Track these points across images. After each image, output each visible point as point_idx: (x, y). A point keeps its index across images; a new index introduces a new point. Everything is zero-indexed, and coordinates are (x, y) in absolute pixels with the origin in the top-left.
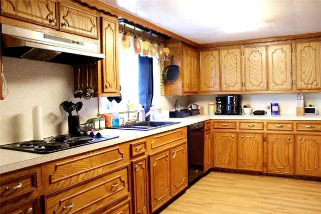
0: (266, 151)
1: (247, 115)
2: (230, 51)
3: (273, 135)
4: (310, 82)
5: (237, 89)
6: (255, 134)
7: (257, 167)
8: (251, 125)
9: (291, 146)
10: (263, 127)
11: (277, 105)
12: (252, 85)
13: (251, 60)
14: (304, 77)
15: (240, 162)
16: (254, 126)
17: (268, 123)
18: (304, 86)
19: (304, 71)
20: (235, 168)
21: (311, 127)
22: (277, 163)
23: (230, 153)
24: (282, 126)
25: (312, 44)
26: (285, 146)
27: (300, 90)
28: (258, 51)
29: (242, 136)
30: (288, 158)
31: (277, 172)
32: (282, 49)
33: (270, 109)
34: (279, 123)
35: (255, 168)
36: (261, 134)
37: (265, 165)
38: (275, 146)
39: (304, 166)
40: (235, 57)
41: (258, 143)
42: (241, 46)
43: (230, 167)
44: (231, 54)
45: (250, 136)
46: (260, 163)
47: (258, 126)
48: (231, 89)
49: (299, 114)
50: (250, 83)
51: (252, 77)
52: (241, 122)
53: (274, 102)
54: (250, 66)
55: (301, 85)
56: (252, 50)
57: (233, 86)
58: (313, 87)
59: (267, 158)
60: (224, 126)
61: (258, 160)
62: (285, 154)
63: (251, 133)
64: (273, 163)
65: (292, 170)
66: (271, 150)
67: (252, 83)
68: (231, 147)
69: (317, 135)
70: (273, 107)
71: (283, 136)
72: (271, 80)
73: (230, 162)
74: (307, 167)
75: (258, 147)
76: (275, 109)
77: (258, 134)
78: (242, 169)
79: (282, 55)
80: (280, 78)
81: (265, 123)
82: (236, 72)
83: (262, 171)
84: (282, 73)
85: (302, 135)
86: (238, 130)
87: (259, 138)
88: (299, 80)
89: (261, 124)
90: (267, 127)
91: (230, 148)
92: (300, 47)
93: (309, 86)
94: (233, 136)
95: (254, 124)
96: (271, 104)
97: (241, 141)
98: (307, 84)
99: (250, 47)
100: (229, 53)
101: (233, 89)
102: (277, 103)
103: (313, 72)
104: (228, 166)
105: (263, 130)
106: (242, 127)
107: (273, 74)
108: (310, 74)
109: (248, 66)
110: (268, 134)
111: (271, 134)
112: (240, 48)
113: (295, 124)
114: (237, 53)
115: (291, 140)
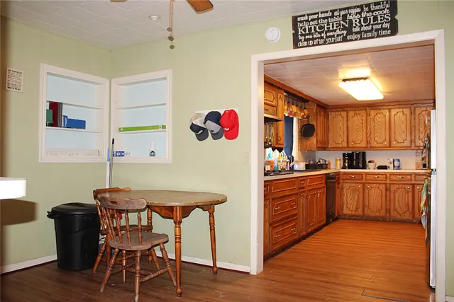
1: (371, 169)
2: (357, 112)
5: (362, 146)
6: (380, 184)
7: (381, 213)
8: (376, 177)
9: (410, 194)
10: (386, 178)
11: (398, 160)
12: (376, 143)
13: (375, 120)
14: (421, 136)
15: (366, 209)
16: (378, 177)
18: (422, 144)
19: (421, 131)
20: (362, 214)
22: (399, 209)
23: (357, 201)
24: (403, 178)
25: (428, 109)
26: (405, 194)
28: (382, 113)
29: (368, 186)
30: (408, 204)
31: (399, 217)
32: (403, 112)
33: (393, 164)
34: (400, 175)
35: (379, 214)
36: (384, 184)
37: (388, 211)
38: (397, 194)
40: (362, 117)
41: (382, 192)
42: (367, 108)
43: (357, 213)
44: (358, 115)
45: (375, 186)
46: (384, 210)
47: (382, 178)
48: (358, 145)
49: (418, 168)
50: (375, 140)
51: (376, 136)
52: (367, 174)
53: (396, 158)
54: (374, 126)
55: (419, 143)
56: (377, 112)
57: (360, 143)
59: (390, 205)
60: (352, 177)
61: (382, 207)
62: (405, 202)
63: (376, 183)
64: (395, 210)
65: (412, 215)
66: (393, 198)
67: (377, 141)
68: (358, 196)
70: (395, 162)
71: (403, 185)
72: (393, 139)
73: (357, 208)
75: (382, 195)
76: (397, 164)
77: (382, 184)
79: (403, 118)
80: (402, 137)
81: (388, 175)
82: (362, 131)
83: (385, 216)
84: (403, 132)
85: (420, 184)
86: (364, 181)
87: (382, 188)
88: (417, 139)
89: (384, 176)
90: (390, 178)
92: (418, 110)
94: (360, 186)
96: (394, 160)
97: (367, 190)
99: (375, 109)
100: (356, 114)
102: (398, 158)
104: (355, 213)
105: (386, 180)
106: (367, 178)
107: (395, 132)
110: (390, 184)
111: (394, 184)
112: (366, 110)
113: (413, 175)
114: (363, 114)
115: (411, 190)
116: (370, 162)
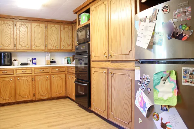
0: (34, 86)
2: (5, 22)
3: (38, 76)
4: (55, 46)
5: (10, 48)
6: (27, 76)
7: (29, 97)
8: (24, 71)
9: (49, 81)
10: (32, 72)
11: (35, 59)
12: (21, 46)
13: (20, 29)
14: (51, 43)
15: (17, 96)
16: (26, 71)
17: (35, 69)
18: (52, 48)
19: (51, 40)
20: (14, 101)
21: (59, 70)
22: (41, 92)
23: (10, 91)
24: (43, 71)
25: (55, 25)
26: (45, 82)
27: (50, 50)
28: (26, 25)
29: (18, 79)
30: (47, 88)
31: (42, 98)
32: (40, 26)
33: (31, 62)
34: (41, 69)
35: (28, 98)
36: (31, 76)
37: (34, 95)
38: (40, 83)
39: (56, 92)
40: (9, 26)
41: (29, 82)
42: (14, 20)
43: (10, 101)
44: (6, 24)
45: (23, 78)
46: (31, 95)
47: (28, 71)
48: (6, 48)
49: (48, 64)
50: (20, 44)
51: (21, 41)
53: (34, 58)
54: (19, 34)
55: (50, 47)
56: (21, 24)
57: (8, 46)
58: (56, 49)
59: (35, 91)
60: (5, 73)
61: (29, 93)
62: (45, 87)
63: (25, 76)
64: (39, 94)
65: (50, 95)
66: (37, 85)
67: (21, 45)
68: (11, 87)
69: (62, 74)
70: (33, 60)
71: (44, 76)
72: (33, 44)
73: (10, 98)
74: (57, 92)
75: (29, 84)
76: (34, 61)
77: (29, 76)
78: (19, 100)
80: (39, 43)
81: (33, 69)
82: (9, 37)
83: (32, 99)
84: (40, 40)
85: (54, 74)
86: (15, 75)
87: (30, 79)
88: (49, 45)
89: (31, 70)
90: (35, 72)
91: (9, 87)
92: (50, 26)
93: (54, 48)
94: (11, 79)
95: (26, 70)
96: (32, 59)
97: (17, 82)
98: (53, 47)
99: (20, 22)
100: (5, 23)
101: (8, 48)
102: (35, 58)
103: (56, 41)
104: (9, 101)
105: (32, 73)
106: (17, 73)
107: (35, 40)
108: (54, 41)
109: (18, 34)
110: (35, 76)
111: (37, 75)
112: (13, 21)
113: (50, 69)
114: (10, 24)
115: (49, 78)
116: (15, 60)
